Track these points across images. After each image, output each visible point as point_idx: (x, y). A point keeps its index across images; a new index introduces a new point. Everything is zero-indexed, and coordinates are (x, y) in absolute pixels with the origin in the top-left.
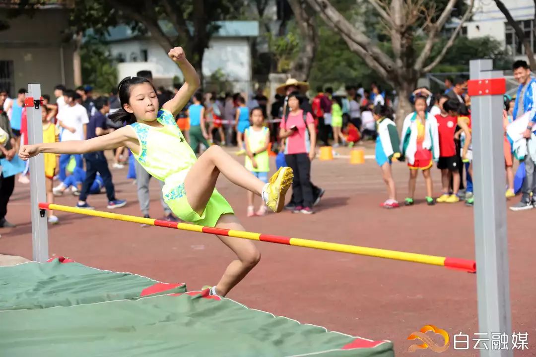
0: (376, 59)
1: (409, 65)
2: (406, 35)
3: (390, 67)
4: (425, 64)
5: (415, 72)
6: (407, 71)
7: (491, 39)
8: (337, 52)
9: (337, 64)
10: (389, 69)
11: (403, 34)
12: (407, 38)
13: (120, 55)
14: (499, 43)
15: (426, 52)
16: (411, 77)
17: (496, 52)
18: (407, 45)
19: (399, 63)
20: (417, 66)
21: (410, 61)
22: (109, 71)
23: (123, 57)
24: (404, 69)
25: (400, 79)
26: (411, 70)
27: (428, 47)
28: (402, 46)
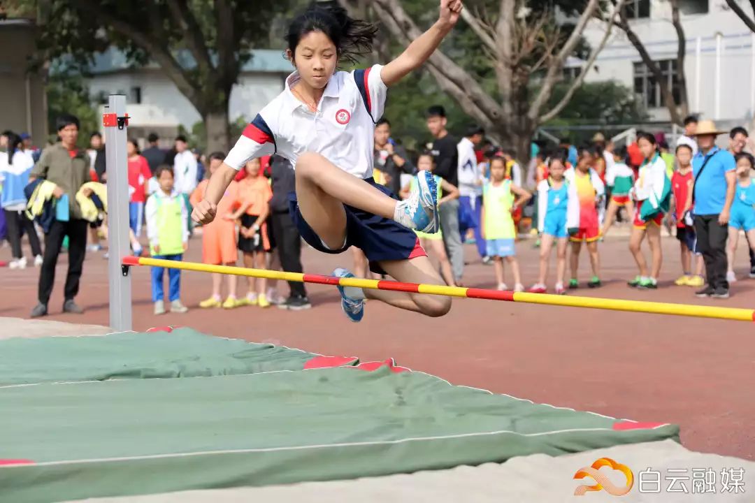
0: (477, 102)
1: (522, 111)
2: (519, 70)
3: (495, 114)
4: (542, 111)
5: (529, 122)
6: (520, 120)
7: (617, 85)
8: (405, 98)
9: (404, 113)
10: (494, 116)
11: (514, 68)
12: (521, 75)
13: (102, 94)
14: (627, 90)
15: (544, 94)
16: (523, 127)
17: (623, 102)
18: (519, 84)
19: (507, 109)
20: (532, 113)
21: (523, 106)
22: (87, 116)
23: (105, 97)
24: (515, 117)
25: (509, 131)
26: (523, 118)
27: (546, 88)
28: (513, 84)
